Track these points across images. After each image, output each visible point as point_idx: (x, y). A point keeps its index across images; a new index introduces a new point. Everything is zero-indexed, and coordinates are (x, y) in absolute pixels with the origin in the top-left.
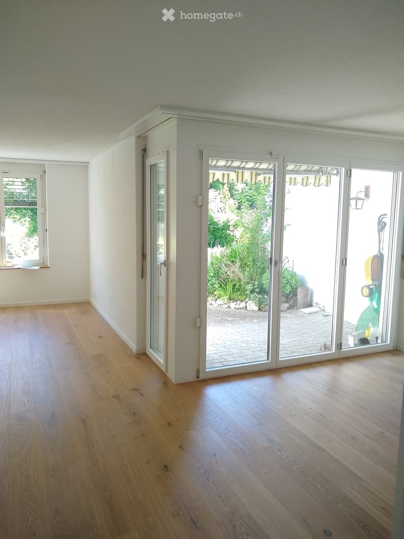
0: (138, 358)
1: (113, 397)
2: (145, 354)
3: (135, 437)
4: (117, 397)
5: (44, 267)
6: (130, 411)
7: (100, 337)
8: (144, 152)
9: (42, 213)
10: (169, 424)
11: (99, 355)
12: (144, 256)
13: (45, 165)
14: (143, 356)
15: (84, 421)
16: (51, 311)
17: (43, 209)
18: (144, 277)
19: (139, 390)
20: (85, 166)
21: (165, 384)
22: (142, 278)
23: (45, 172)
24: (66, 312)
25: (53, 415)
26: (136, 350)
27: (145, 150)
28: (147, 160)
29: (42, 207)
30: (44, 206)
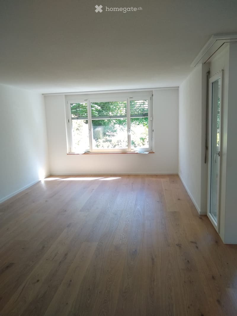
0: (201, 218)
1: (177, 245)
2: (206, 216)
3: (185, 282)
4: (179, 246)
5: (151, 152)
6: (186, 259)
7: (179, 199)
8: (208, 74)
9: (151, 120)
10: (213, 278)
11: (175, 212)
12: (207, 148)
13: (152, 91)
14: (204, 217)
15: (153, 259)
16: (154, 179)
17: (152, 118)
18: (206, 162)
19: (196, 243)
20: (177, 89)
21: (217, 242)
22: (205, 163)
23: (153, 95)
24: (162, 180)
25: (136, 251)
26: (200, 212)
27: (209, 73)
28: (210, 79)
29: (151, 117)
30: (152, 116)
